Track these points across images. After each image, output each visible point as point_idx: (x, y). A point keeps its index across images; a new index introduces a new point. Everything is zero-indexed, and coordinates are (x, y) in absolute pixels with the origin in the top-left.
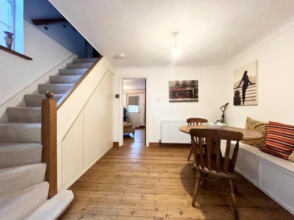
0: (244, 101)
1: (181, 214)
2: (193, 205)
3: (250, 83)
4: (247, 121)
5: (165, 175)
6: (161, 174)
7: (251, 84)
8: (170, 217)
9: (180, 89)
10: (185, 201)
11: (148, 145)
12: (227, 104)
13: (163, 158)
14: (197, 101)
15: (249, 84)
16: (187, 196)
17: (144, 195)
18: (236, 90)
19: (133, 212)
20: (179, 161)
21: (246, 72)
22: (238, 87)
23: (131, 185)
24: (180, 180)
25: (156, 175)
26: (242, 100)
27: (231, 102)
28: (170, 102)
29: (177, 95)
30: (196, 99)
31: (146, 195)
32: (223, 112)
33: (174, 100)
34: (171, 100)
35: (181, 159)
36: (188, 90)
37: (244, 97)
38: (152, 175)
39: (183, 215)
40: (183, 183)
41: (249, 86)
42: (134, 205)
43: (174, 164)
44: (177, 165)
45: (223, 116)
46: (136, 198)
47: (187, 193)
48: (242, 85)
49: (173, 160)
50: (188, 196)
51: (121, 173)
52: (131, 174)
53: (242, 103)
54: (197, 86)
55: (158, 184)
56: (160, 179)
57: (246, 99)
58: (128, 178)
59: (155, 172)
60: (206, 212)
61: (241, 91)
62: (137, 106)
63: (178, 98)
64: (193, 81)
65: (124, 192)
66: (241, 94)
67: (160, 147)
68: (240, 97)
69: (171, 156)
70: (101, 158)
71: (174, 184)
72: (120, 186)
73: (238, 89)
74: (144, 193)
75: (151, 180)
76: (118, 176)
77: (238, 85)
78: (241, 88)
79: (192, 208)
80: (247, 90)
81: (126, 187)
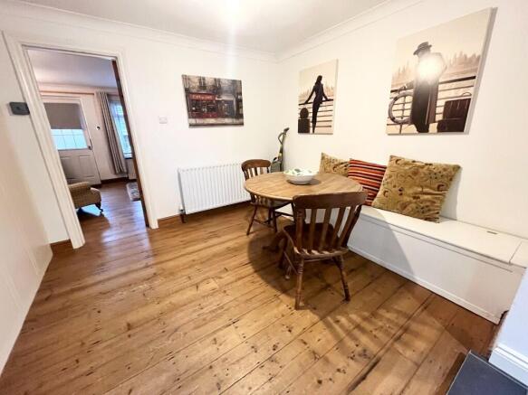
0: (314, 127)
1: (290, 331)
2: (297, 307)
3: (326, 97)
4: (323, 158)
5: (227, 277)
6: (220, 278)
7: (327, 100)
8: (281, 346)
9: (209, 97)
10: (283, 307)
11: (154, 225)
12: (287, 130)
13: (203, 245)
14: (242, 124)
15: (324, 99)
16: (281, 297)
17: (215, 336)
18: (302, 107)
19: (218, 384)
20: (235, 241)
21: (320, 78)
22: (307, 103)
23: (176, 330)
24: (255, 275)
25: (213, 284)
26: (311, 124)
27: (294, 126)
28: (191, 125)
29: (205, 110)
30: (241, 120)
31: (221, 333)
32: (282, 143)
33: (199, 121)
34: (193, 121)
35: (234, 235)
36: (226, 102)
37: (314, 121)
38: (205, 288)
39: (293, 331)
40: (263, 278)
41: (324, 103)
42: (211, 367)
43: (228, 249)
44: (235, 250)
45: (281, 151)
46: (206, 351)
47: (279, 293)
48: (312, 100)
49: (223, 243)
50: (283, 297)
51: (132, 318)
52: (158, 306)
53: (311, 129)
54: (241, 94)
55: (226, 300)
56: (224, 289)
57: (317, 124)
58: (159, 318)
59: (206, 280)
60: (315, 309)
61: (311, 110)
62: (79, 132)
63: (208, 117)
64: (234, 82)
65: (171, 355)
66: (311, 115)
67: (183, 222)
68: (308, 120)
69: (215, 235)
70: (35, 304)
71: (251, 288)
72: (151, 347)
73: (307, 106)
74: (214, 332)
75: (211, 299)
76: (129, 327)
77: (307, 99)
78: (311, 105)
79: (297, 313)
80: (320, 109)
81: (170, 342)
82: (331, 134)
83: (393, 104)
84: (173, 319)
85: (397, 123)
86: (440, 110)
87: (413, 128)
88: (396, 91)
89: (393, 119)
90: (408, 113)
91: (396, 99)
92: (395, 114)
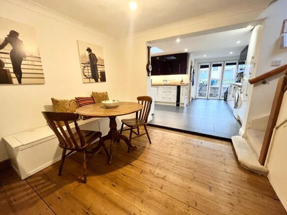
0: (19, 78)
25: (157, 171)
41: (28, 59)
53: (16, 80)
75: (166, 167)
81: (194, 166)
82: (43, 84)
83: (84, 69)
84: (188, 173)
85: (87, 78)
86: (99, 74)
87: (93, 80)
88: (83, 63)
89: (85, 76)
90: (90, 74)
91: (84, 67)
92: (86, 74)
